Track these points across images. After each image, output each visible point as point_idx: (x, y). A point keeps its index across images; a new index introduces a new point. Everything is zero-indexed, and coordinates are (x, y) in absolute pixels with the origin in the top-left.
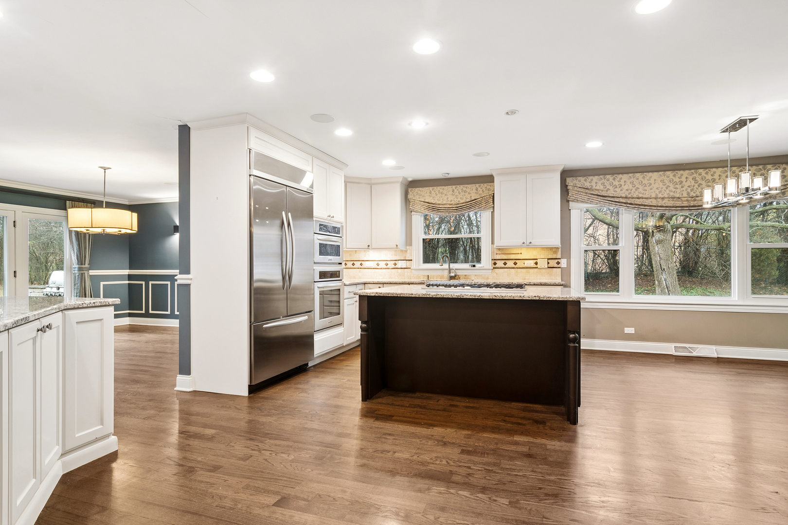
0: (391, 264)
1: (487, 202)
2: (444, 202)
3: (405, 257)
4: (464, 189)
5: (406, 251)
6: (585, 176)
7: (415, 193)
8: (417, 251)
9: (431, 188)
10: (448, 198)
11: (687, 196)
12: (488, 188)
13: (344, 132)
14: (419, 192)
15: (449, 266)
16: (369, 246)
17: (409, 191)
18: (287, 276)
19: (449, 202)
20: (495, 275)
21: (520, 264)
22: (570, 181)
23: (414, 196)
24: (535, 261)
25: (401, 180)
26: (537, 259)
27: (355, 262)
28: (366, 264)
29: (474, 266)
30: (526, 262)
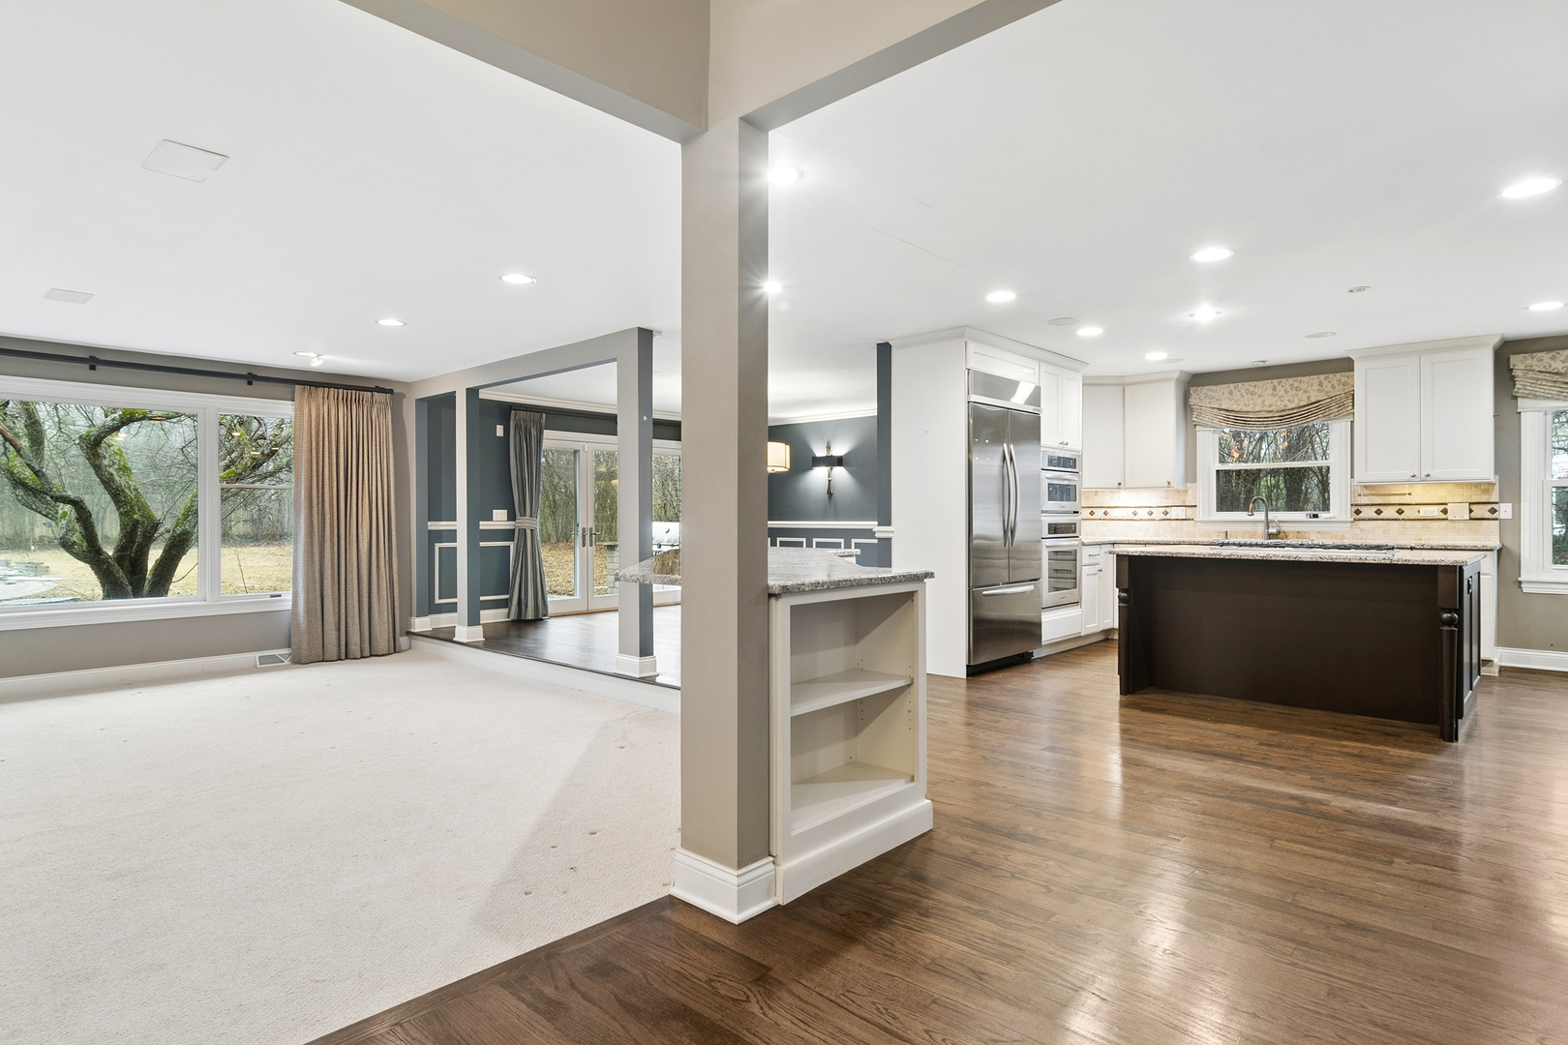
0: (1158, 514)
1: (1341, 406)
2: (1257, 409)
3: (1185, 501)
4: (1296, 384)
5: (1186, 491)
6: (1552, 350)
7: (1202, 395)
8: (1207, 490)
9: (1232, 386)
10: (1263, 402)
12: (1343, 381)
13: (1090, 331)
14: (1210, 393)
15: (1267, 516)
16: (1120, 484)
17: (1191, 392)
18: (1009, 531)
19: (1266, 408)
20: (1358, 531)
21: (1408, 512)
22: (1518, 362)
23: (1201, 400)
24: (1442, 507)
25: (1176, 375)
26: (1446, 504)
27: (1094, 510)
28: (1113, 513)
29: (1316, 516)
30: (1421, 508)
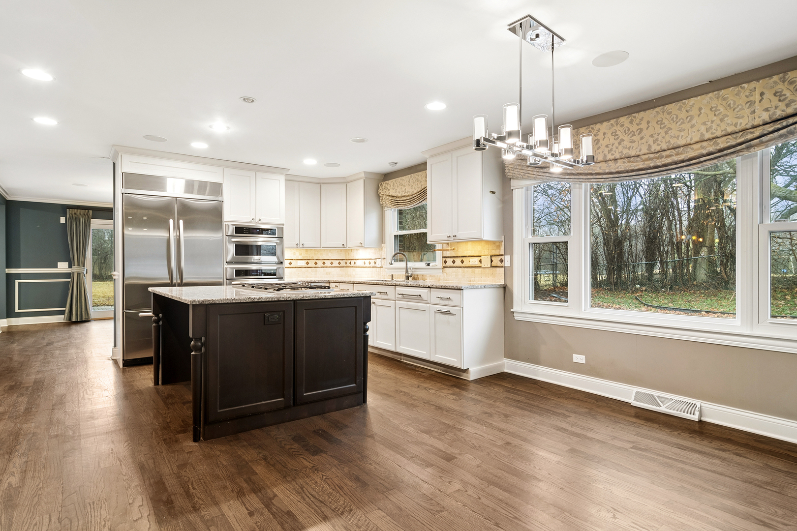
0: (372, 263)
3: (381, 255)
5: (382, 249)
7: (384, 187)
8: (390, 247)
11: (647, 152)
13: (197, 145)
17: (379, 185)
21: (466, 262)
23: (383, 190)
24: (479, 258)
25: (363, 175)
26: (481, 256)
29: (428, 265)
30: (471, 259)
